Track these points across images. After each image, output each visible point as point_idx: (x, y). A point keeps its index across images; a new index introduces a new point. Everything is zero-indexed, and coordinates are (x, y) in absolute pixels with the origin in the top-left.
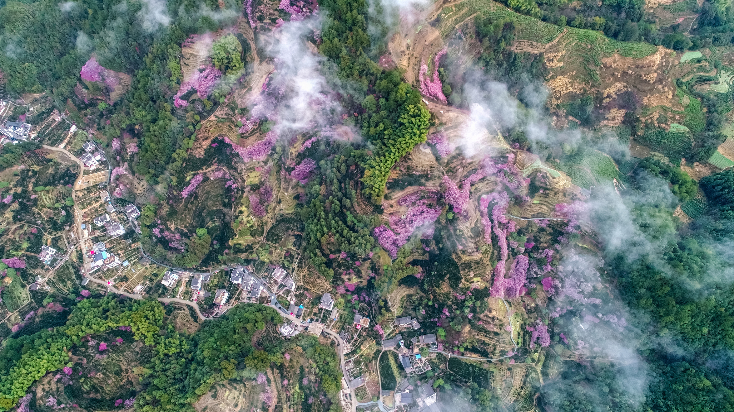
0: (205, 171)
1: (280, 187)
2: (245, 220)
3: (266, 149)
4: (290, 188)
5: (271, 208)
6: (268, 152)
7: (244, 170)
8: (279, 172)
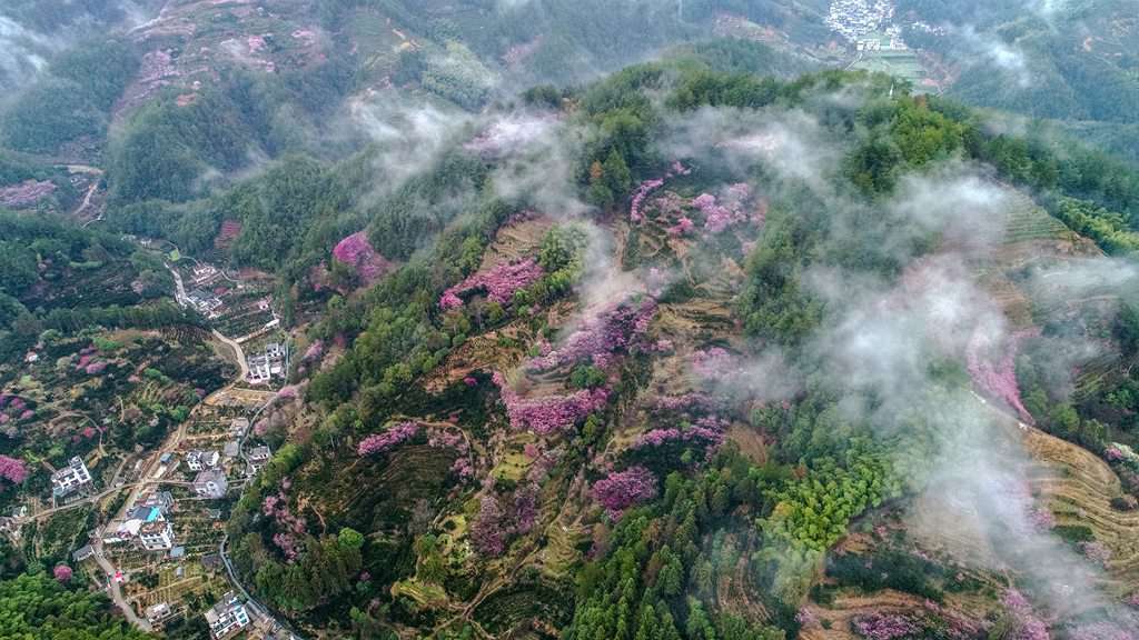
0: (426, 423)
1: (558, 511)
2: (450, 544)
3: (563, 416)
4: (579, 519)
5: (517, 548)
6: (565, 424)
7: (502, 445)
8: (570, 478)
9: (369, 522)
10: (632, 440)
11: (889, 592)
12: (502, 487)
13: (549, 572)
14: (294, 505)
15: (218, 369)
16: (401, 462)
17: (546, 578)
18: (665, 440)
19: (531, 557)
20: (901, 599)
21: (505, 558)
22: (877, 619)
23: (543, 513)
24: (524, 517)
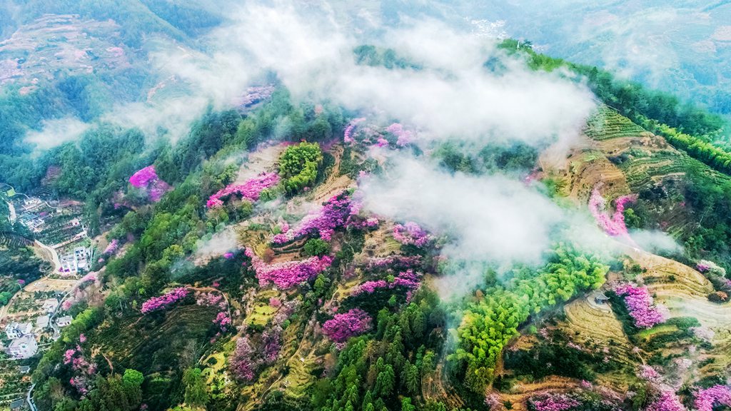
0: (195, 288)
1: (297, 347)
2: (212, 376)
3: (299, 276)
4: (313, 352)
5: (265, 376)
6: (301, 281)
7: (252, 299)
8: (305, 322)
9: (149, 364)
10: (351, 290)
11: (554, 377)
12: (253, 331)
13: (291, 394)
14: (88, 354)
15: (37, 266)
16: (175, 318)
17: (289, 399)
18: (376, 289)
19: (276, 384)
20: (563, 382)
21: (256, 385)
22: (547, 397)
23: (285, 350)
24: (270, 352)
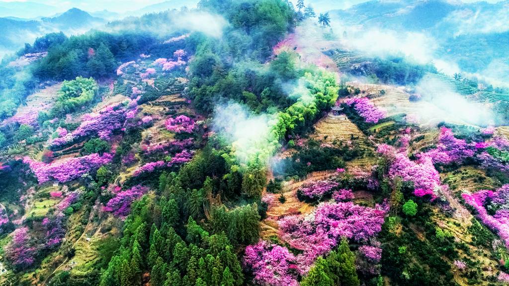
1: (82, 231)
3: (80, 169)
4: (99, 230)
5: (48, 261)
6: (82, 173)
8: (89, 210)
10: (132, 173)
11: (314, 174)
12: (33, 222)
17: (76, 277)
18: (155, 168)
19: (62, 268)
20: (322, 175)
21: (38, 271)
22: (313, 185)
23: (69, 236)
24: (52, 236)
